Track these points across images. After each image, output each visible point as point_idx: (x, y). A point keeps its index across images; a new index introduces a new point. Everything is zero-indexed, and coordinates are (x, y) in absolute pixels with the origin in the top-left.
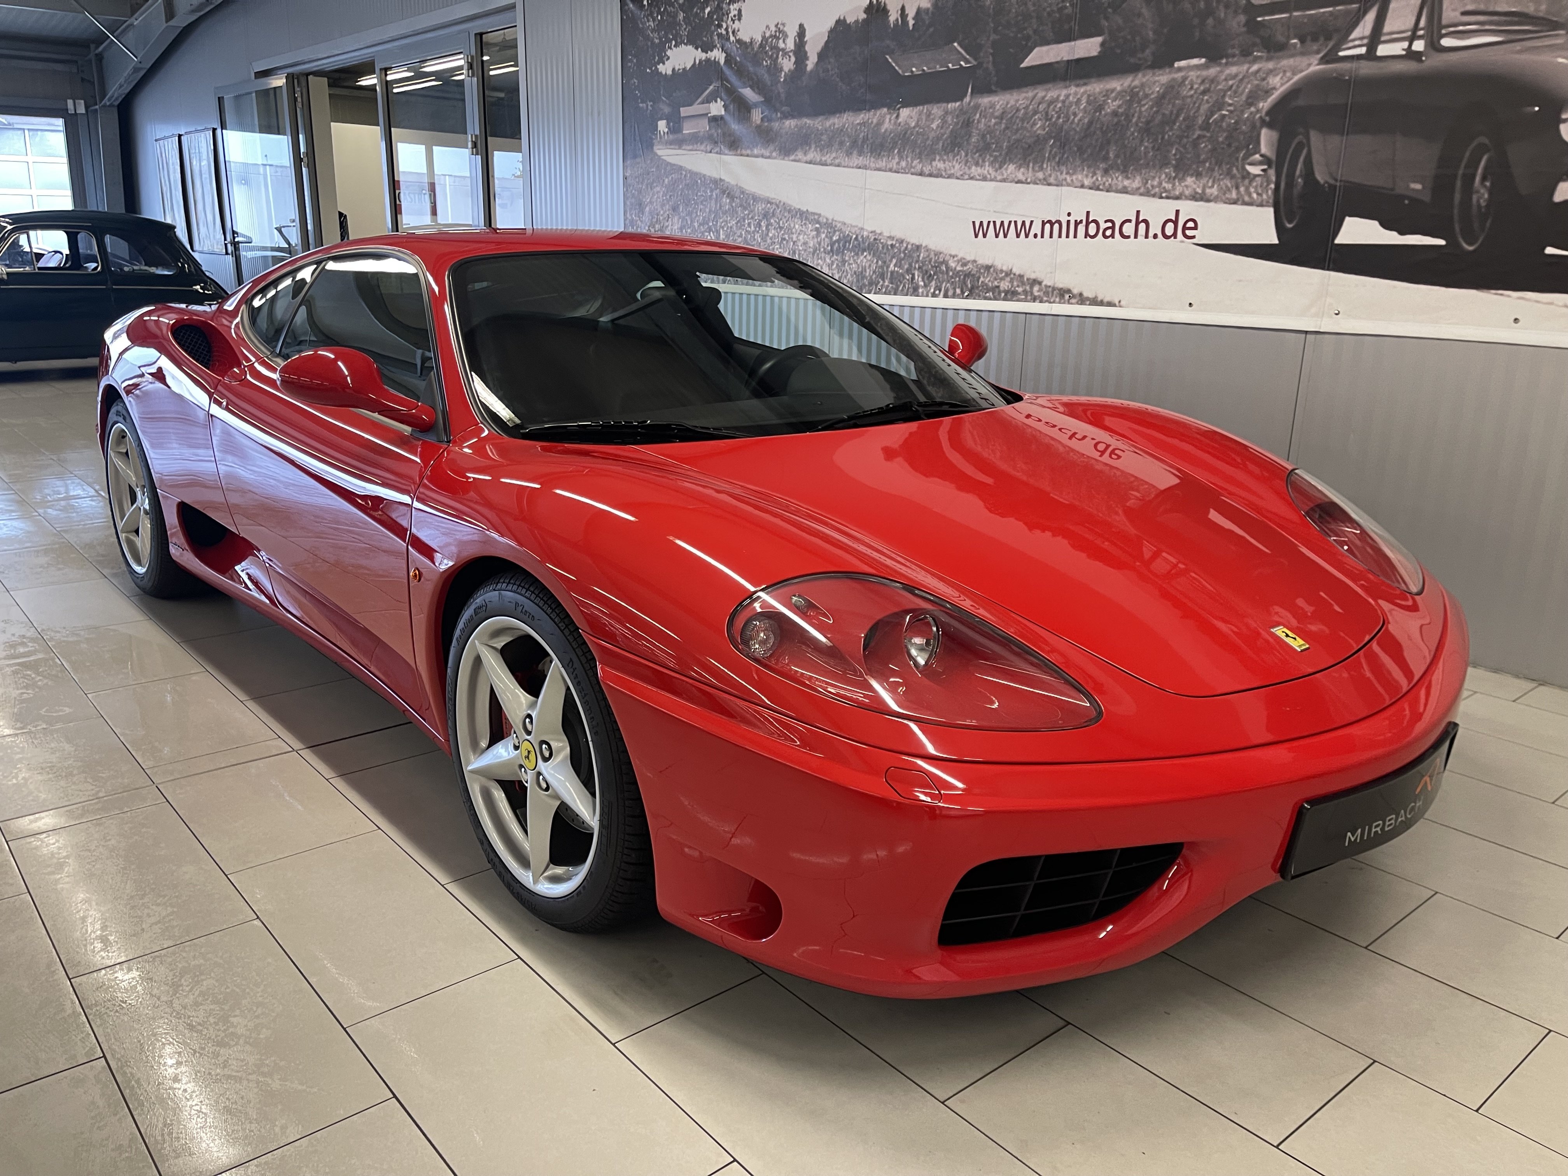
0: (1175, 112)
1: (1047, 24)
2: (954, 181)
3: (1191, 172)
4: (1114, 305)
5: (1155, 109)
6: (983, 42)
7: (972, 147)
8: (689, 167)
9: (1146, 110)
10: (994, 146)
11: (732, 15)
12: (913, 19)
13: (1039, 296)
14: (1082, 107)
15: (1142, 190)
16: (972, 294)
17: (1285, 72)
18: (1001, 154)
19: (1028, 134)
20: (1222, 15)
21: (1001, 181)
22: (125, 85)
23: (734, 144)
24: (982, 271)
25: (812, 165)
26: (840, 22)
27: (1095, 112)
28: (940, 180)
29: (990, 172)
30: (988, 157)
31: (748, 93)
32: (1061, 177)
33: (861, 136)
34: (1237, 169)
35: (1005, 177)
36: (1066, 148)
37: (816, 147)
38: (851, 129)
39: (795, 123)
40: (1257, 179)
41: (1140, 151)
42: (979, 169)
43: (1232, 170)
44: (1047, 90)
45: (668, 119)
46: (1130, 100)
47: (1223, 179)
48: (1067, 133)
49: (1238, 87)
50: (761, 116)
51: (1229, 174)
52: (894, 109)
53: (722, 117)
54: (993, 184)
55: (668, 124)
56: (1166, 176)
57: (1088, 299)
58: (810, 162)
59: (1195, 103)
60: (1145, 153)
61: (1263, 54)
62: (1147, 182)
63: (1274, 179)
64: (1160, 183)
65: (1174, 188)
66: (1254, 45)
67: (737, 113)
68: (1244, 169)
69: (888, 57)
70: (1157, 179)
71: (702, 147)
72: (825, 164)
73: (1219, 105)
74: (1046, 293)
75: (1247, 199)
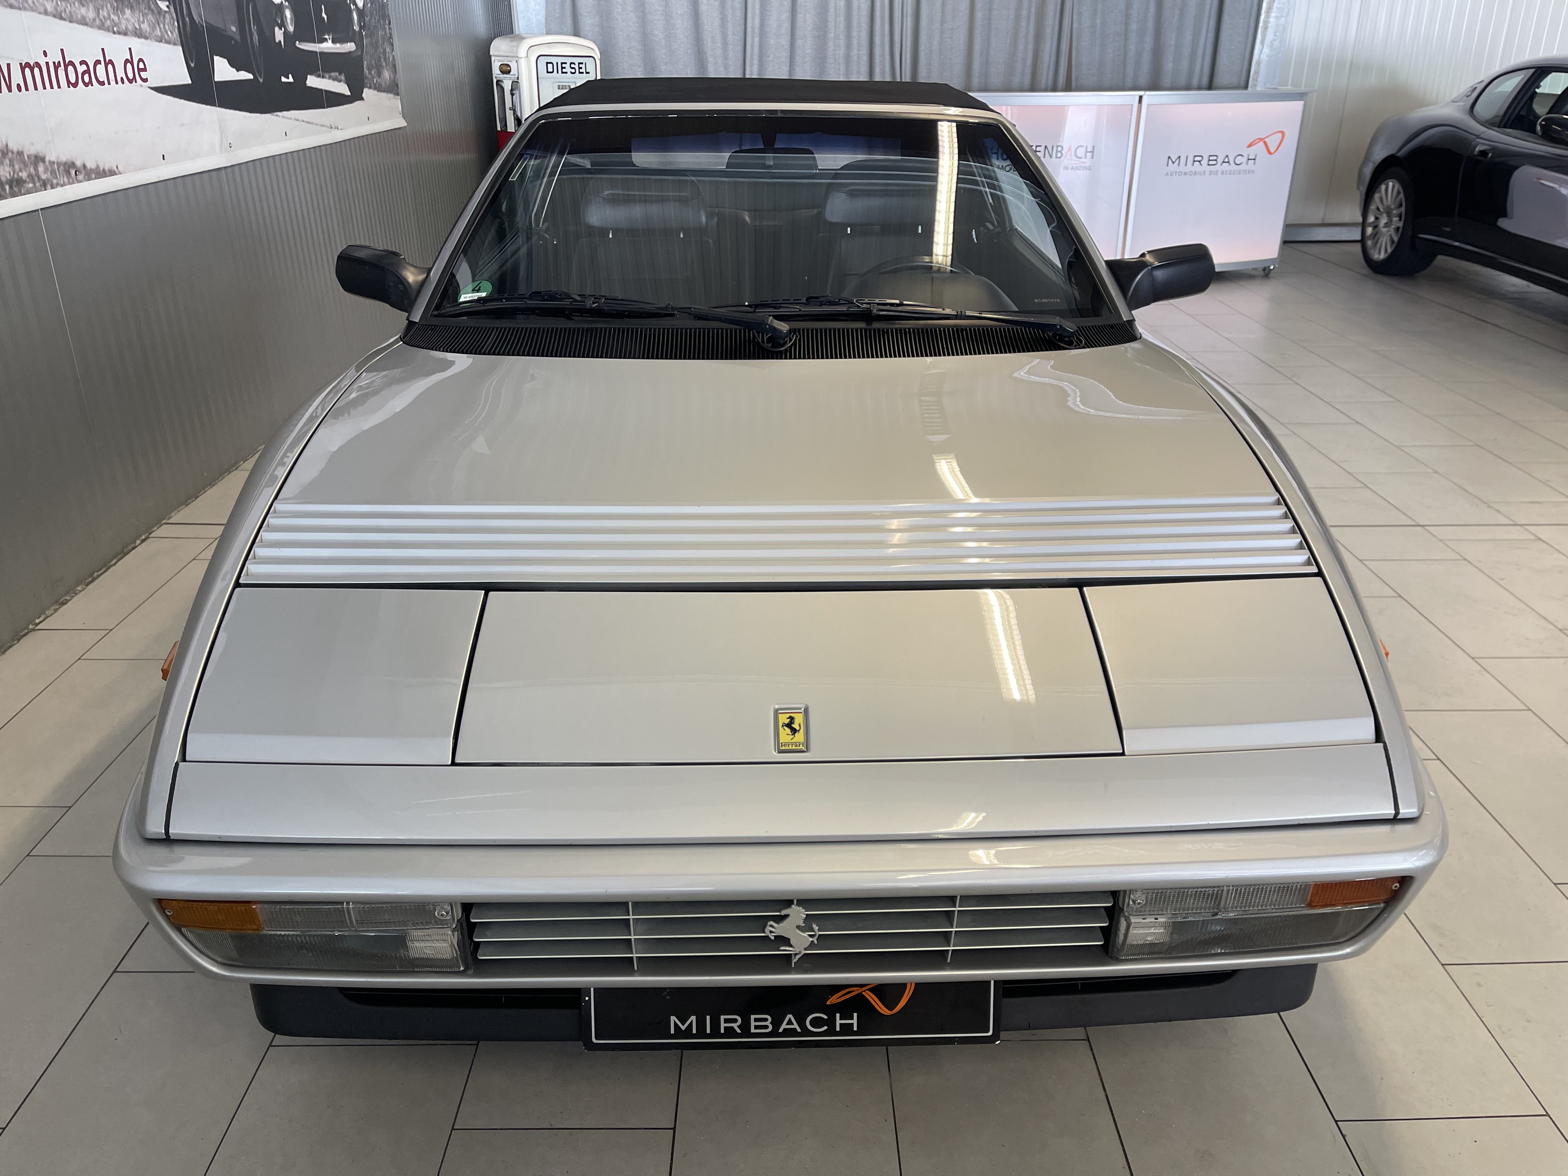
3: (126, 3)
13: (48, 180)
15: (98, 22)
34: (153, 4)
40: (166, 17)
43: (150, 4)
47: (147, 14)
51: (150, 8)
57: (91, 170)
62: (99, 13)
63: (175, 16)
64: (109, 15)
65: (120, 22)
68: (157, 4)
70: (105, 9)
74: (53, 173)
75: (166, 37)
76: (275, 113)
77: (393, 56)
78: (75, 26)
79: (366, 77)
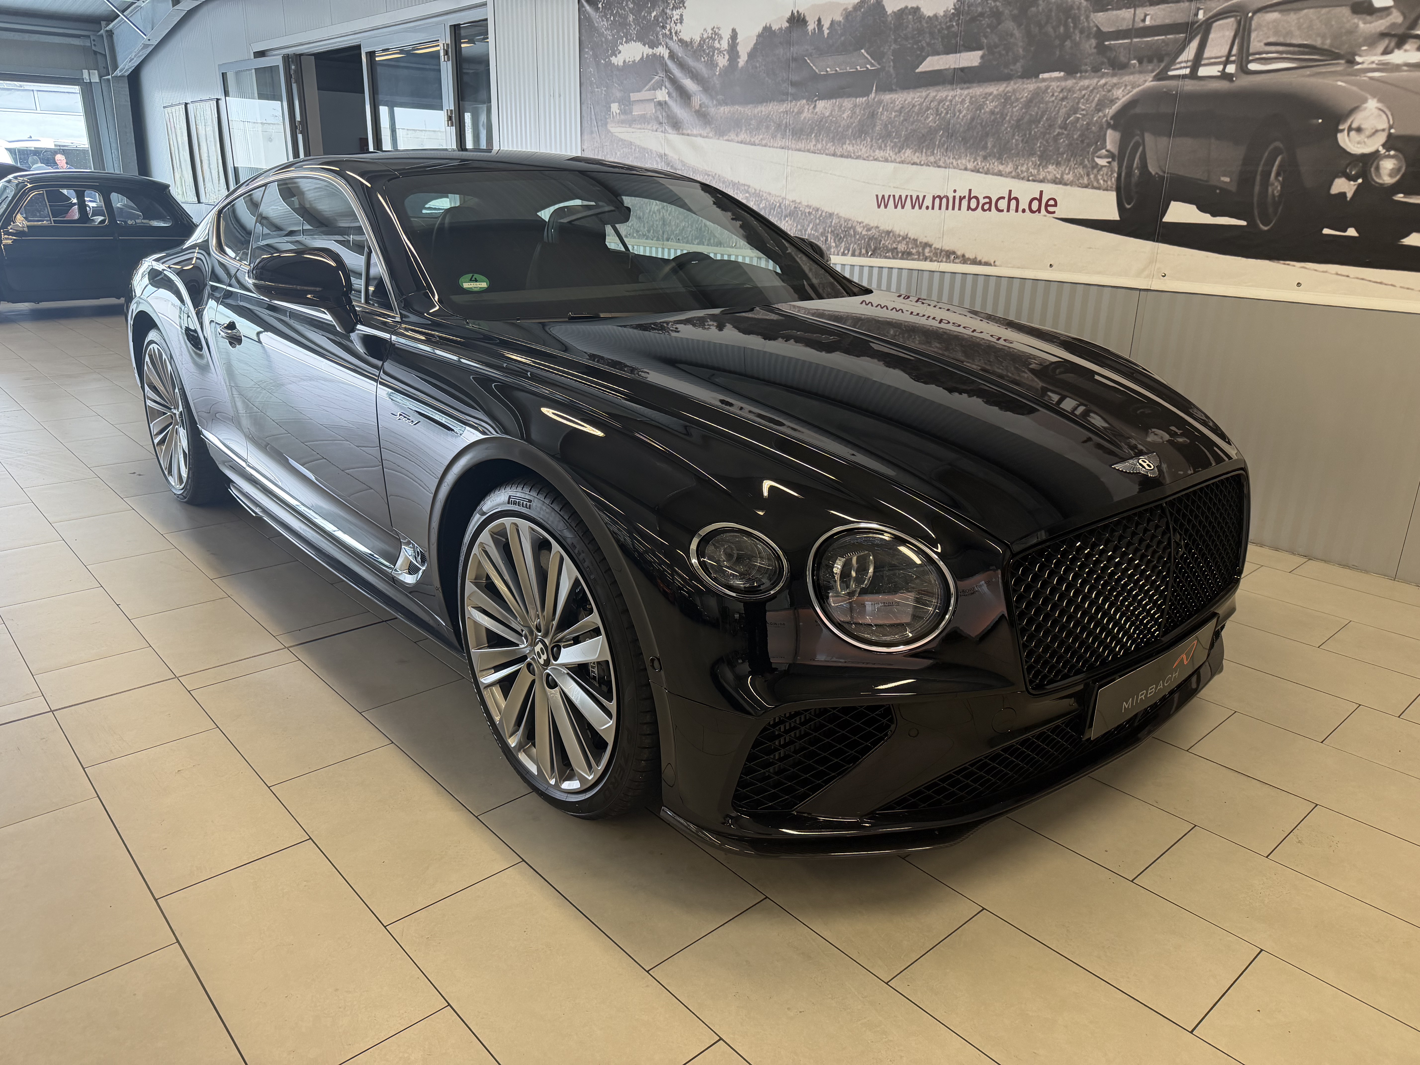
0: (1040, 113)
1: (937, 39)
2: (860, 162)
3: (1052, 161)
4: (990, 265)
5: (1024, 110)
6: (885, 50)
7: (876, 134)
8: (638, 142)
9: (1017, 111)
10: (894, 134)
11: (674, 18)
12: (828, 29)
13: (930, 256)
14: (966, 106)
15: (1014, 174)
16: (875, 253)
17: (1126, 86)
18: (900, 141)
19: (922, 126)
20: (1078, 39)
21: (900, 163)
22: (135, 59)
23: (676, 125)
24: (883, 235)
25: (743, 145)
26: (767, 29)
27: (976, 110)
28: (850, 159)
29: (891, 155)
30: (889, 142)
31: (689, 84)
32: (948, 161)
33: (784, 122)
34: (1088, 161)
35: (903, 159)
36: (953, 138)
37: (746, 130)
38: (776, 116)
39: (728, 110)
40: (1104, 169)
41: (1012, 144)
42: (882, 151)
43: (1084, 161)
44: (938, 91)
45: (620, 102)
46: (1004, 102)
47: (1077, 168)
48: (954, 125)
49: (1089, 96)
50: (699, 102)
51: (1082, 163)
52: (812, 102)
53: (666, 102)
54: (894, 164)
55: (620, 106)
56: (1033, 164)
57: (969, 259)
58: (741, 142)
59: (1055, 107)
60: (1016, 145)
61: (1108, 71)
62: (1017, 168)
63: (1116, 169)
64: (1028, 169)
65: (1039, 174)
66: (1103, 63)
67: (678, 99)
68: (1094, 161)
69: (806, 58)
70: (1025, 166)
71: (649, 127)
72: (754, 144)
73: (1075, 110)
74: (936, 254)
78: (990, 176)
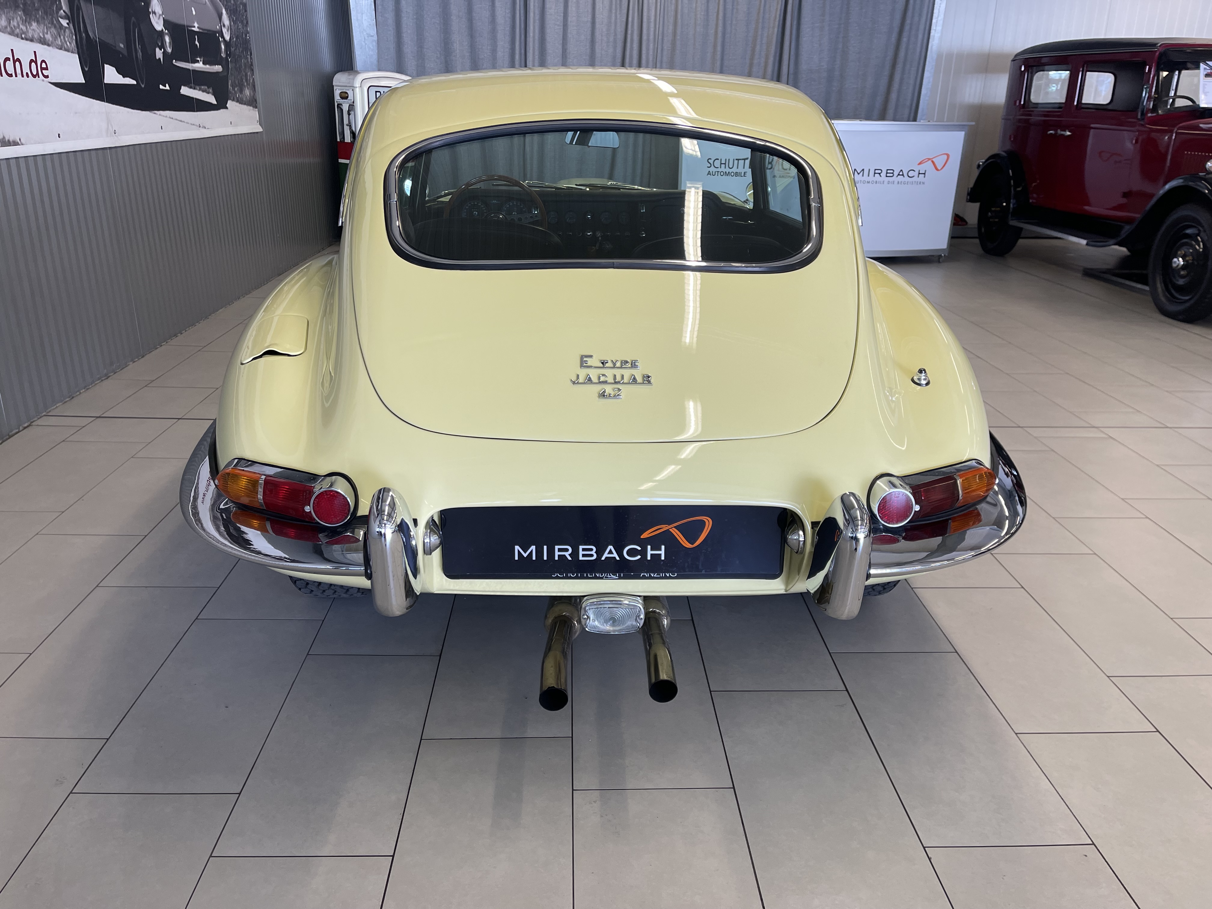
3: (33, 18)
4: (18, 144)
15: (9, 29)
34: (55, 20)
40: (65, 29)
47: (51, 27)
51: (52, 23)
62: (10, 22)
63: (73, 32)
64: (19, 25)
65: (28, 31)
68: (58, 21)
70: (15, 20)
75: (65, 46)
76: (153, 112)
77: (253, 79)
79: (231, 92)
